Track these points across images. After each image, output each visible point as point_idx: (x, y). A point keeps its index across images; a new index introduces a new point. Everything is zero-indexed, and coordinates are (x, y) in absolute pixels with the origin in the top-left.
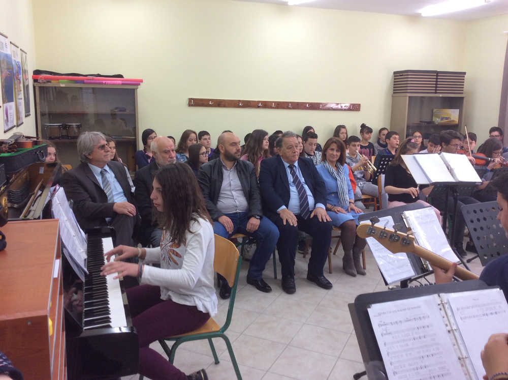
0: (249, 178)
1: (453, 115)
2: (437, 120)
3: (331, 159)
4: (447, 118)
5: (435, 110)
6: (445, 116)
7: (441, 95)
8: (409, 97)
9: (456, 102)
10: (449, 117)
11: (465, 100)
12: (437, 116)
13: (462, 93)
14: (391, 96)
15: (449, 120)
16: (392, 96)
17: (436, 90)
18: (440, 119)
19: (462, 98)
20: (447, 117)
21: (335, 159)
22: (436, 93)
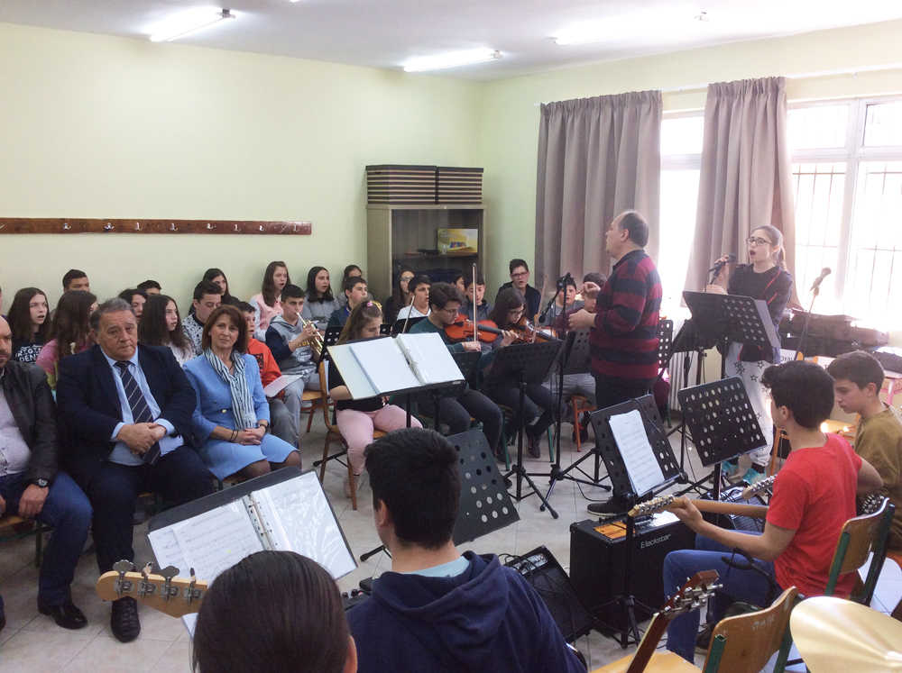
0: (31, 402)
1: (469, 238)
2: (444, 248)
3: (220, 344)
4: (460, 244)
5: (440, 231)
6: (457, 241)
7: (445, 207)
8: (393, 211)
9: (471, 218)
10: (463, 241)
11: (485, 213)
12: (445, 242)
13: (480, 203)
14: (364, 207)
15: (463, 247)
16: (368, 209)
17: (437, 198)
18: (449, 246)
19: (482, 211)
20: (460, 241)
21: (229, 345)
22: (437, 203)
